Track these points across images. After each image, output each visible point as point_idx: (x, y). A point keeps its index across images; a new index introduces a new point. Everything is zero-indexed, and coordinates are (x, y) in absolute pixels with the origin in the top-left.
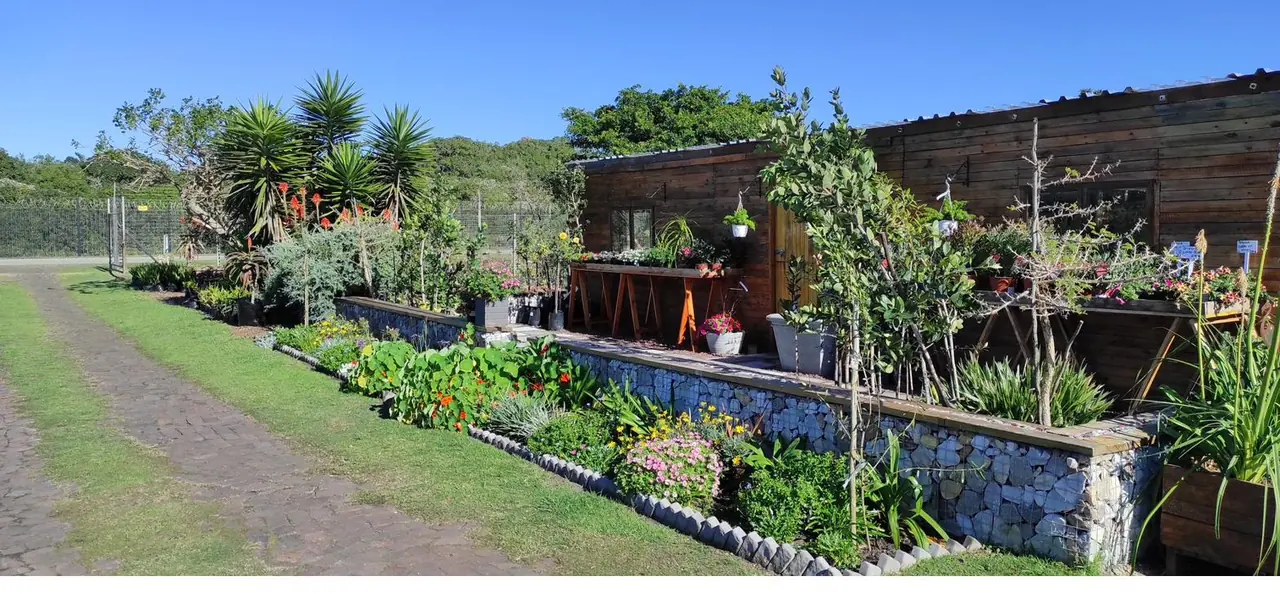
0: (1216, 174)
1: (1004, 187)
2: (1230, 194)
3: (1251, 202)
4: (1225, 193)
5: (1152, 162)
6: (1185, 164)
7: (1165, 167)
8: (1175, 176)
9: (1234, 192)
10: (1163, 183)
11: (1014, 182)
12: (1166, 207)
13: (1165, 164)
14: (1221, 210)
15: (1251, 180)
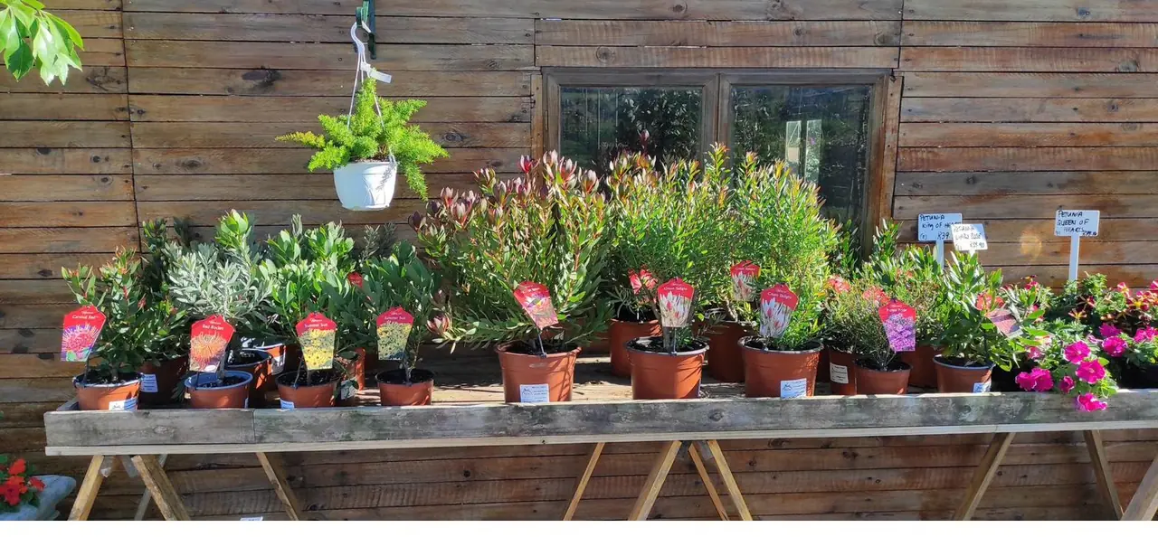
0: (1019, 64)
1: (491, 66)
2: (1041, 110)
3: (1077, 128)
4: (1029, 108)
5: (886, 28)
6: (958, 38)
7: (915, 40)
8: (933, 62)
9: (1049, 106)
10: (910, 78)
11: (525, 53)
12: (910, 135)
13: (914, 34)
14: (1021, 144)
15: (1080, 81)
